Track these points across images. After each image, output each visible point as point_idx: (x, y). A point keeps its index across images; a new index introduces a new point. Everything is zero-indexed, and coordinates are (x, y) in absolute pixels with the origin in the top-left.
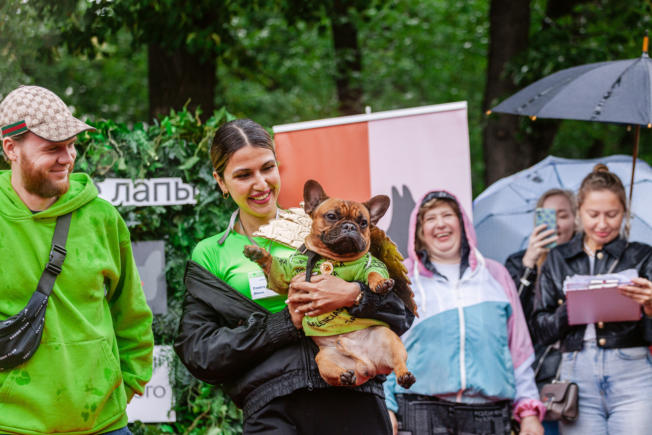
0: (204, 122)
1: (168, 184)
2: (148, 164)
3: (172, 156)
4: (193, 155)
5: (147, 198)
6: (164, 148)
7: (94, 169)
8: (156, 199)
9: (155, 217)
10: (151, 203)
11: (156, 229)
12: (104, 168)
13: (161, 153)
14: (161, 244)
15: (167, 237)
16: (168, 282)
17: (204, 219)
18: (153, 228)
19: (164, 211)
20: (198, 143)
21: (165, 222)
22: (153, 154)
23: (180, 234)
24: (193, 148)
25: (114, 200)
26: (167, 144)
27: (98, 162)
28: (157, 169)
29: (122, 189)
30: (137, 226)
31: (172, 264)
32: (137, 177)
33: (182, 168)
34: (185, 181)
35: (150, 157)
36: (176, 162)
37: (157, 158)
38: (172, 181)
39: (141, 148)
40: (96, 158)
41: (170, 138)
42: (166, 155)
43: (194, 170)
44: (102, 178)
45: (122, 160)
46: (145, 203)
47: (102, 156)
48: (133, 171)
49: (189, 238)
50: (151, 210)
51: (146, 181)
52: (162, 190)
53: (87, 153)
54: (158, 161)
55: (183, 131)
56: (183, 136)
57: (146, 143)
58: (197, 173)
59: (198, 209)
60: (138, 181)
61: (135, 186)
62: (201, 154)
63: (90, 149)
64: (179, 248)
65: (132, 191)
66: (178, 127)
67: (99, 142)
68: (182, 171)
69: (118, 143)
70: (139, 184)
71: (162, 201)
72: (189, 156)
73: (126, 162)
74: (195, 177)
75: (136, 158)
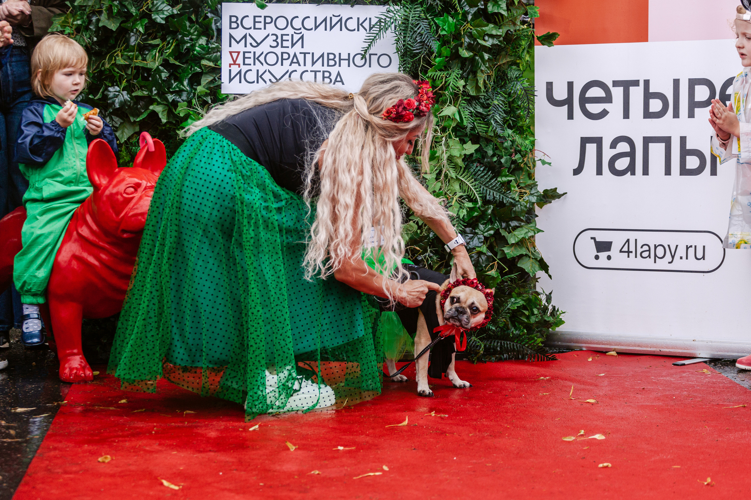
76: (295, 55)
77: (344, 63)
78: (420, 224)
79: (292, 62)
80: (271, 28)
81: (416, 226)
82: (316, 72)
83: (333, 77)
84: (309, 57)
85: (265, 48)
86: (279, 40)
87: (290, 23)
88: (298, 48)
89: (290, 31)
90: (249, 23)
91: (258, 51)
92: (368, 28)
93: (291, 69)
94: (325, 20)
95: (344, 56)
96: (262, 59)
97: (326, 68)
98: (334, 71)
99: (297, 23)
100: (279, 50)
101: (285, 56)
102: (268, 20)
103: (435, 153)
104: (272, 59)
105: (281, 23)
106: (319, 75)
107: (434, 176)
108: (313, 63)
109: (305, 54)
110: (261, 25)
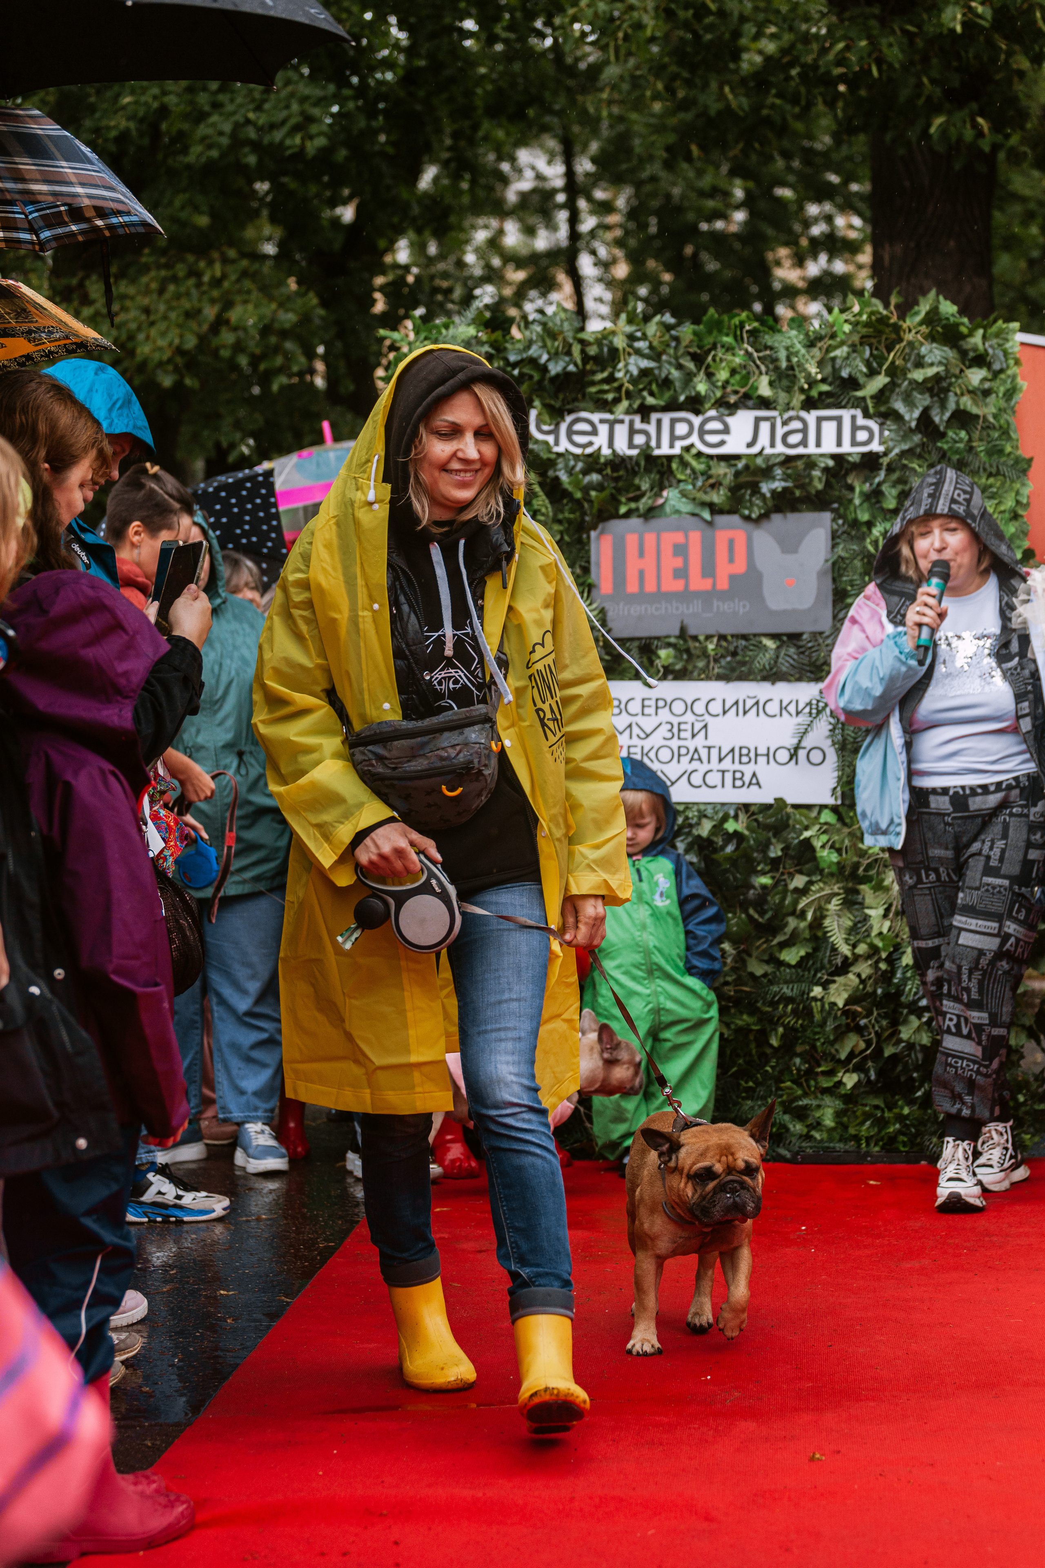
0: (902, 317)
1: (839, 420)
2: (806, 386)
3: (845, 374)
4: (879, 373)
5: (804, 443)
6: (834, 359)
7: (719, 394)
8: (818, 444)
9: (816, 473)
10: (812, 449)
11: (818, 492)
12: (736, 392)
13: (828, 369)
14: (827, 516)
15: (835, 505)
16: (834, 580)
17: (895, 476)
18: (813, 492)
19: (831, 463)
20: (889, 349)
21: (833, 481)
22: (813, 370)
23: (857, 502)
24: (881, 360)
25: (750, 445)
26: (838, 353)
27: (727, 382)
28: (821, 394)
29: (765, 427)
30: (785, 489)
31: (840, 551)
32: (788, 407)
33: (859, 394)
34: (867, 415)
35: (809, 375)
36: (853, 383)
37: (819, 377)
38: (846, 414)
39: (795, 360)
40: (723, 375)
41: (842, 343)
42: (836, 371)
43: (881, 396)
44: (732, 409)
45: (764, 381)
46: (800, 450)
47: (733, 372)
48: (783, 397)
49: (872, 506)
50: (810, 462)
51: (803, 414)
52: (829, 428)
53: (708, 367)
54: (823, 380)
55: (864, 331)
56: (864, 340)
57: (803, 351)
58: (887, 401)
59: (885, 461)
60: (791, 413)
61: (785, 423)
62: (892, 372)
63: (714, 360)
64: (855, 523)
65: (780, 431)
66: (856, 324)
67: (728, 350)
68: (864, 399)
69: (757, 351)
70: (791, 419)
71: (829, 446)
72: (872, 373)
73: (771, 384)
74: (883, 409)
75: (788, 376)
76: (696, 750)
77: (762, 760)
78: (864, 976)
79: (692, 759)
80: (664, 715)
81: (857, 980)
82: (723, 772)
83: (747, 779)
84: (714, 753)
85: (656, 740)
86: (675, 730)
87: (689, 707)
88: (700, 741)
89: (689, 717)
90: (635, 707)
91: (647, 744)
92: (793, 712)
93: (690, 768)
94: (737, 703)
95: (762, 750)
96: (652, 755)
97: (737, 766)
98: (748, 770)
99: (699, 708)
100: (675, 743)
101: (683, 751)
102: (661, 703)
103: (883, 880)
104: (665, 755)
105: (678, 707)
106: (729, 777)
107: (881, 911)
108: (721, 760)
109: (709, 748)
110: (651, 711)
